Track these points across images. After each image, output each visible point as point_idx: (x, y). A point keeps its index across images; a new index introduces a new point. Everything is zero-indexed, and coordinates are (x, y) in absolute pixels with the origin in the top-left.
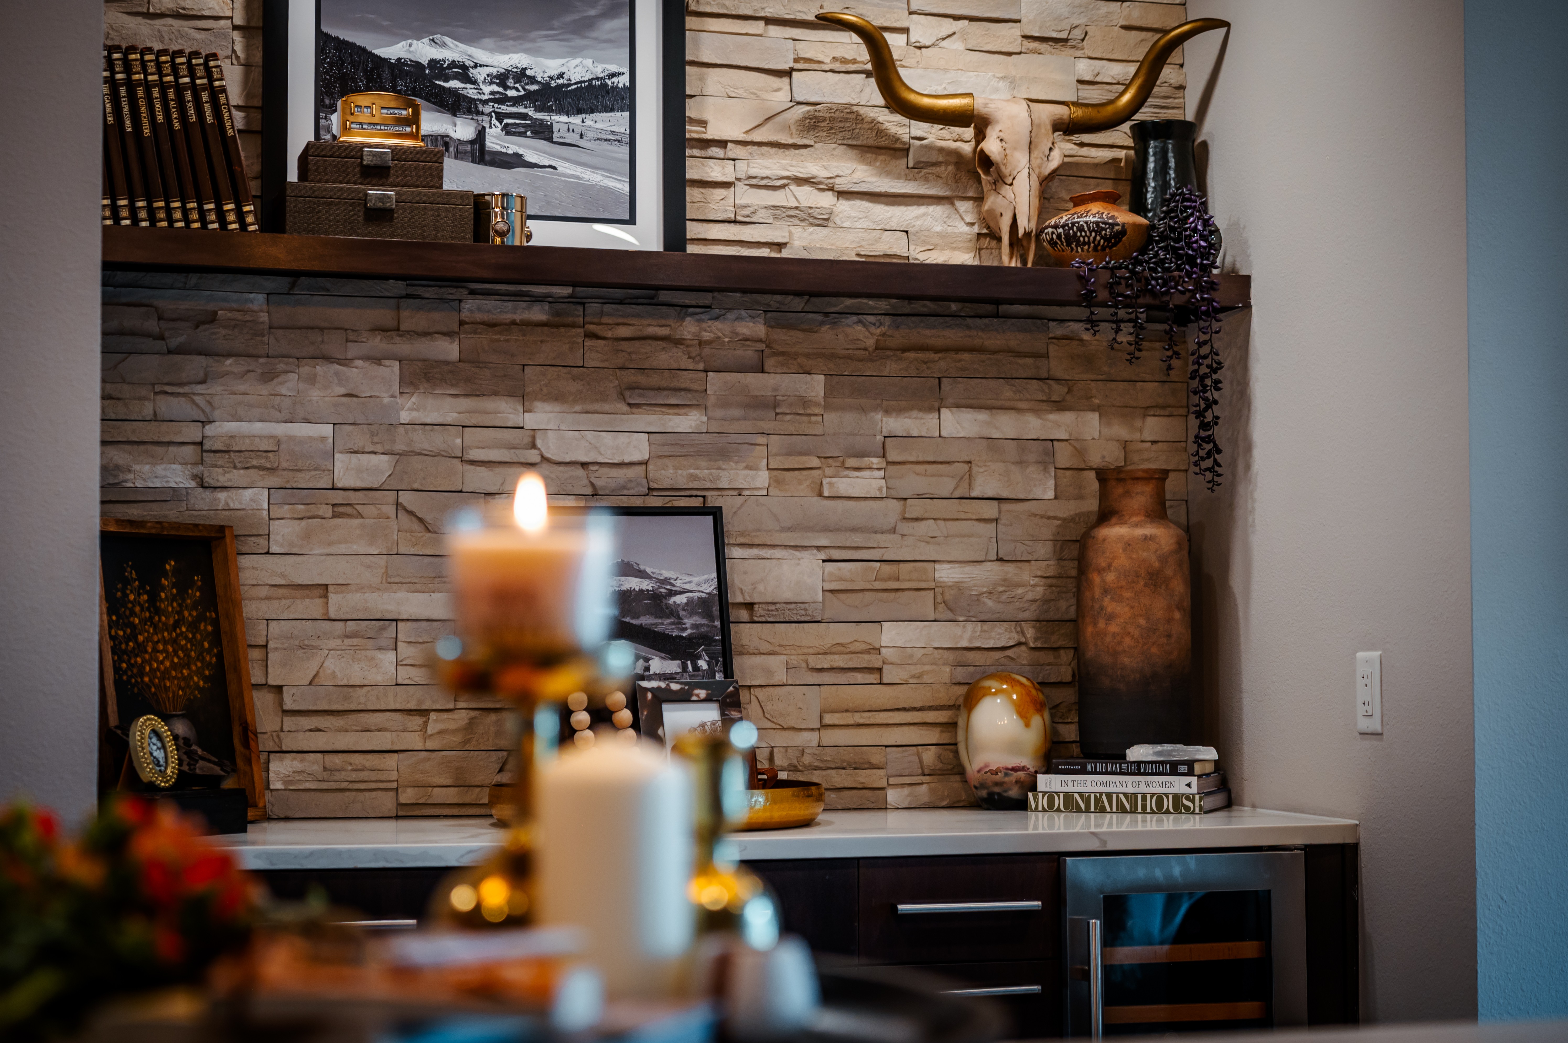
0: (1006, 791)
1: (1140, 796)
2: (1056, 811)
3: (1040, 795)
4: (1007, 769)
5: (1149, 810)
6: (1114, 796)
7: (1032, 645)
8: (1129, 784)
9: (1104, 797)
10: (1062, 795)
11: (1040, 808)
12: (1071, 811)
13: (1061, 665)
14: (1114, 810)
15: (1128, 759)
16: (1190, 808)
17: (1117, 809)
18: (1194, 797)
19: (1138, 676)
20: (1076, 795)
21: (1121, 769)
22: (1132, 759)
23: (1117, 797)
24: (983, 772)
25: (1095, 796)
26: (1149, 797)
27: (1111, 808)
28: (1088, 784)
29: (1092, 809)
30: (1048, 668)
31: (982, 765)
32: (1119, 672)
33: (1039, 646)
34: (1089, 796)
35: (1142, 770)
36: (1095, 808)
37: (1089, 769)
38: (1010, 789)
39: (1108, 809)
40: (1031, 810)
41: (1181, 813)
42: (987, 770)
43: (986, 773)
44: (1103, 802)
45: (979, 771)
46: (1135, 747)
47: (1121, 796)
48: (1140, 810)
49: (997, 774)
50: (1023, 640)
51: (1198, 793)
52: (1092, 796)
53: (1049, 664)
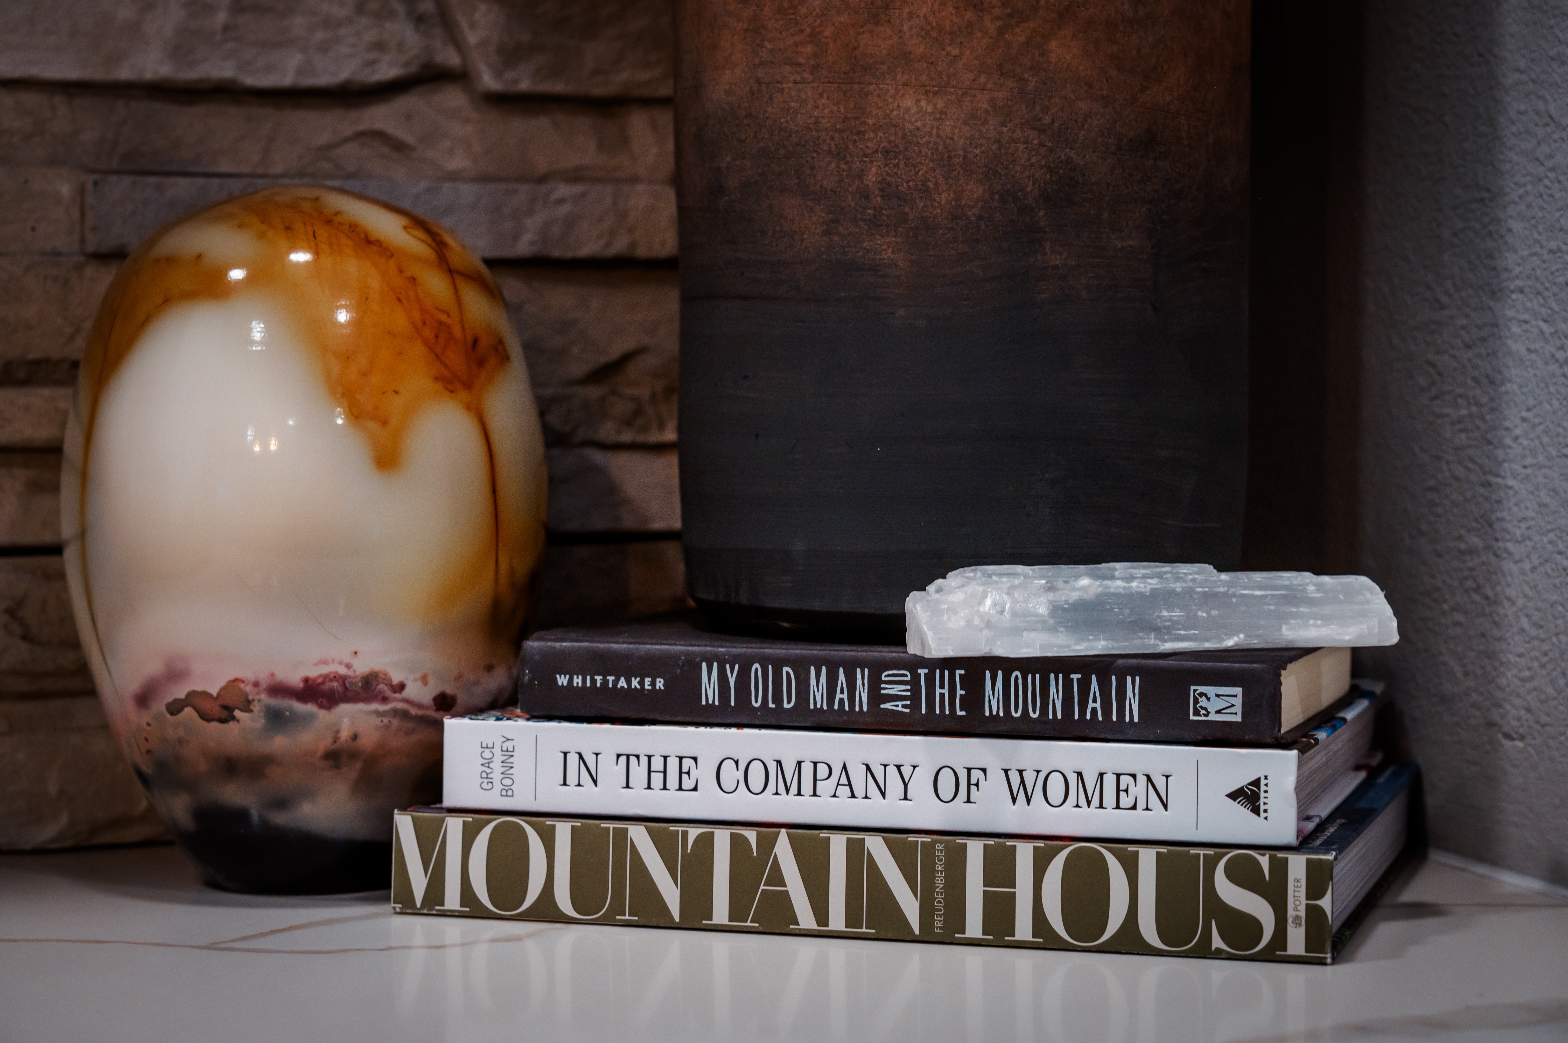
0: (281, 803)
1: (975, 851)
2: (532, 915)
3: (454, 826)
4: (278, 690)
5: (1024, 929)
6: (838, 844)
7: (489, 81)
8: (921, 783)
9: (783, 849)
10: (563, 831)
11: (452, 899)
12: (607, 921)
13: (634, 180)
14: (837, 921)
15: (913, 648)
16: (1256, 926)
17: (852, 918)
18: (1280, 869)
19: (975, 190)
20: (638, 834)
21: (876, 697)
22: (937, 650)
23: (855, 851)
24: (159, 706)
25: (738, 844)
26: (1025, 853)
27: (821, 912)
28: (704, 773)
29: (721, 913)
30: (564, 190)
31: (153, 667)
32: (872, 176)
33: (524, 86)
34: (706, 843)
35: (993, 703)
36: (737, 910)
37: (710, 691)
38: (306, 793)
39: (806, 919)
40: (408, 907)
41: (1204, 952)
42: (180, 692)
43: (175, 708)
44: (777, 877)
45: (143, 699)
46: (954, 579)
47: (876, 845)
48: (974, 926)
49: (226, 714)
50: (450, 58)
51: (1304, 843)
52: (722, 838)
53: (574, 176)
